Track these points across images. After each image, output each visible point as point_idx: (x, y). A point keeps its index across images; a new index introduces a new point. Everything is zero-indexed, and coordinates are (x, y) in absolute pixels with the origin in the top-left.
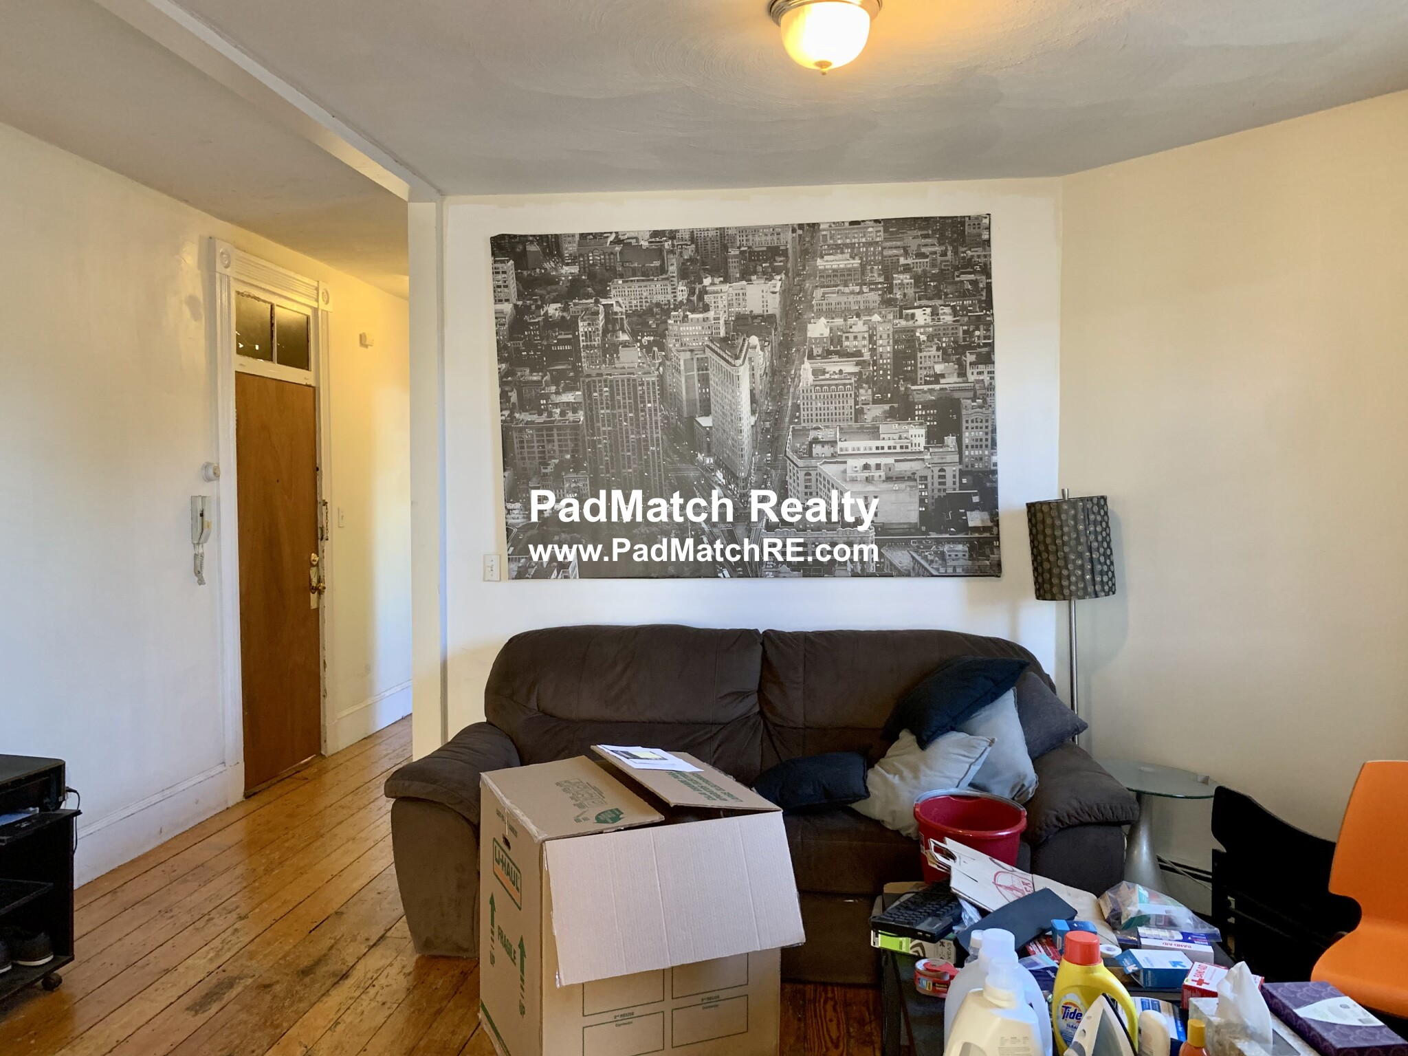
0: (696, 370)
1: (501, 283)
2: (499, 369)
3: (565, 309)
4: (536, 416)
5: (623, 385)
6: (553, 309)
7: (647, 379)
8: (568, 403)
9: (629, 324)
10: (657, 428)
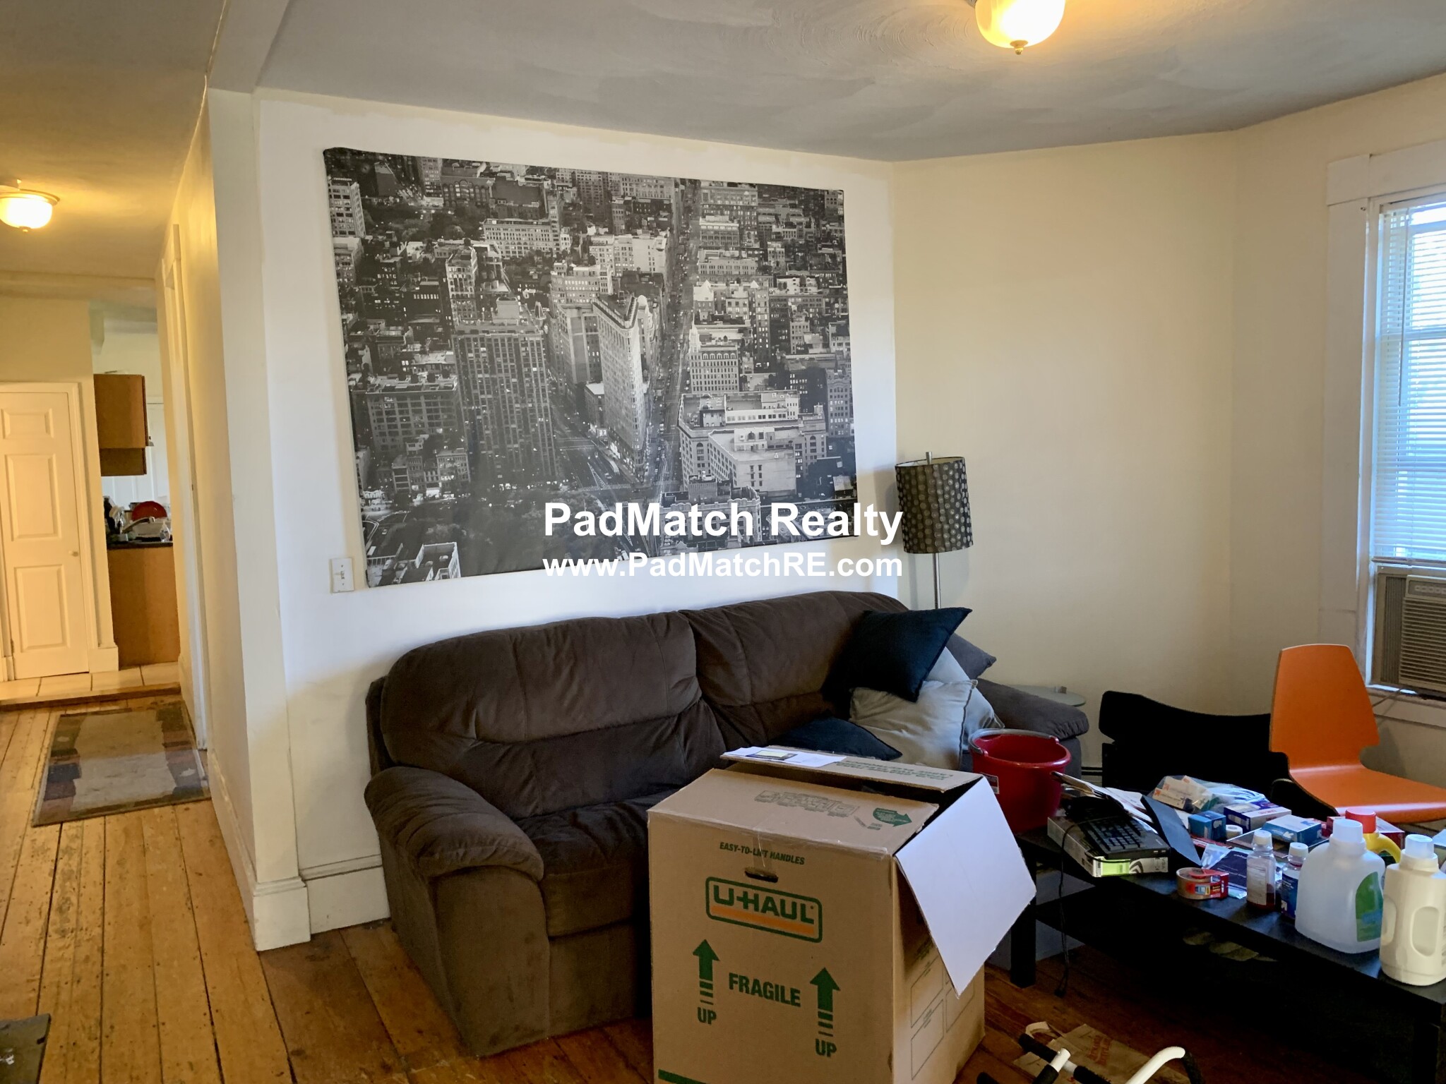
0: (584, 330)
1: (342, 210)
2: (343, 320)
3: (429, 249)
4: (396, 381)
5: (503, 345)
6: (413, 249)
7: (530, 338)
8: (437, 366)
9: (507, 272)
10: (544, 396)
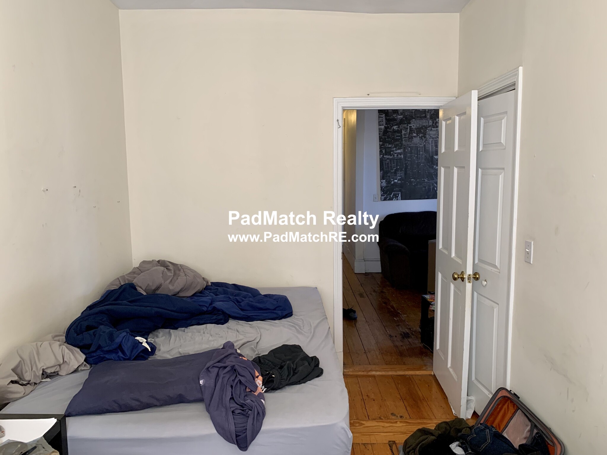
0: (434, 143)
1: (381, 120)
2: (380, 144)
3: (399, 127)
4: (390, 156)
5: (414, 148)
6: (395, 127)
7: (421, 146)
8: (399, 153)
9: (416, 131)
10: (423, 159)
